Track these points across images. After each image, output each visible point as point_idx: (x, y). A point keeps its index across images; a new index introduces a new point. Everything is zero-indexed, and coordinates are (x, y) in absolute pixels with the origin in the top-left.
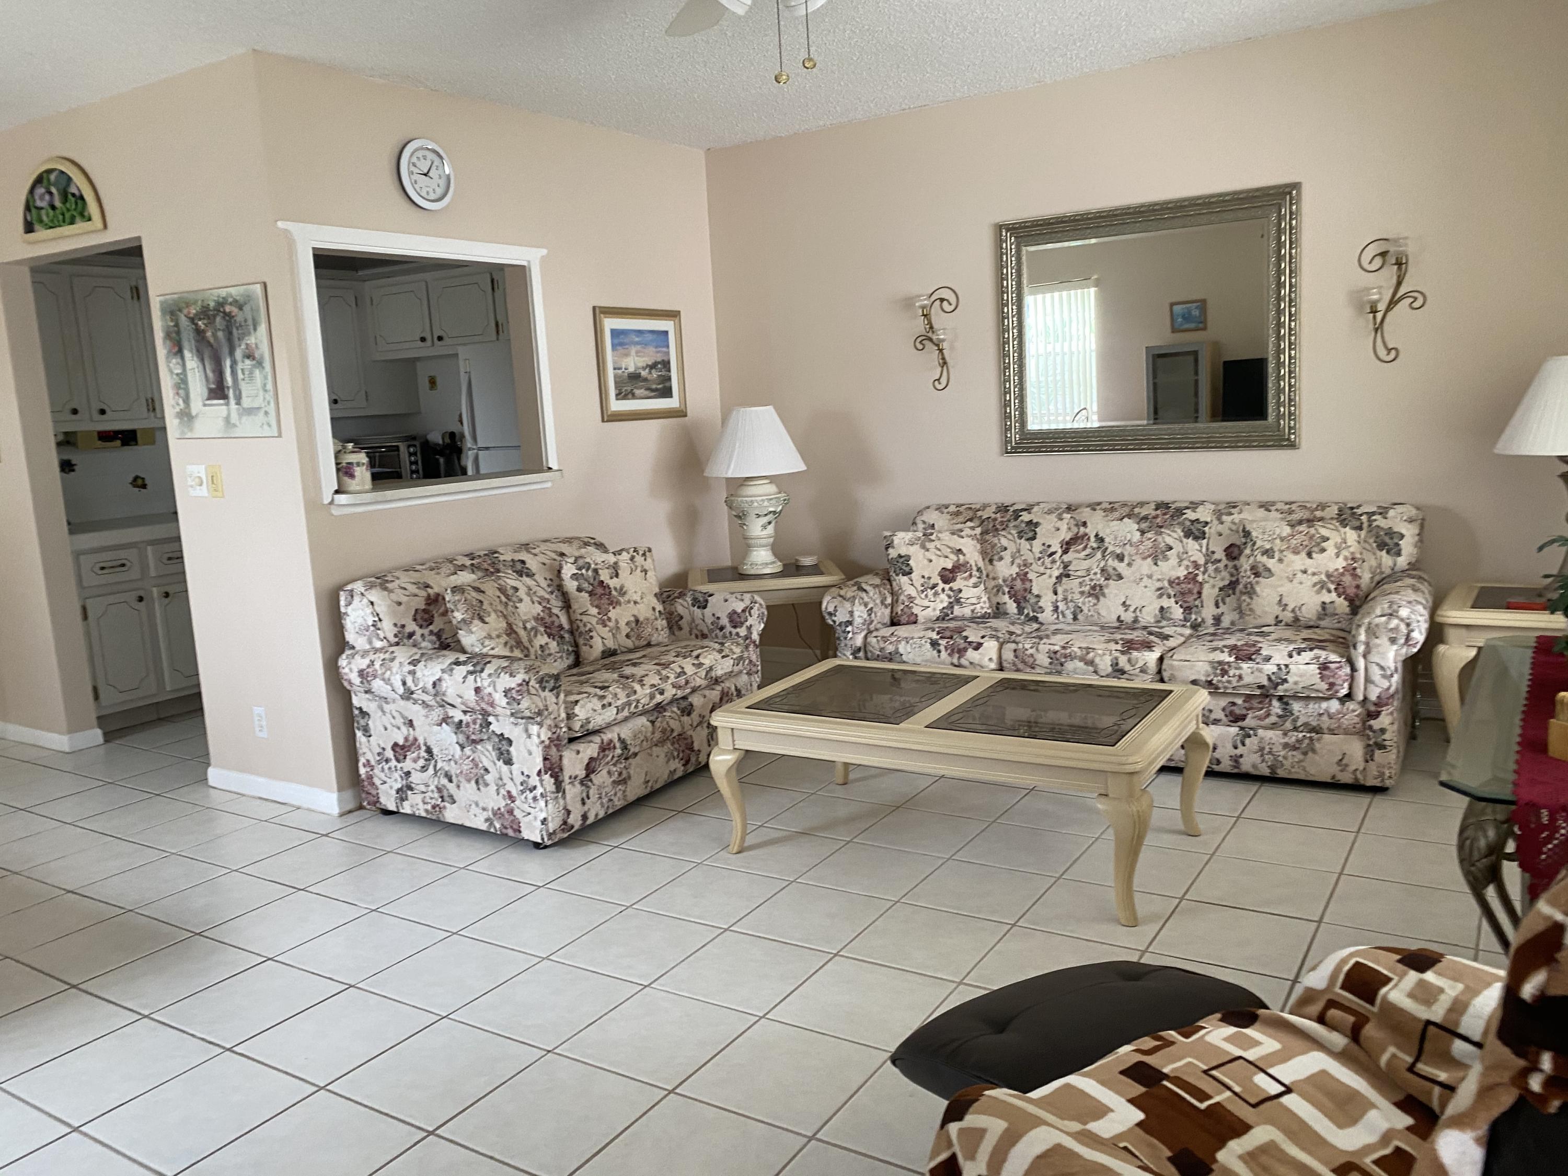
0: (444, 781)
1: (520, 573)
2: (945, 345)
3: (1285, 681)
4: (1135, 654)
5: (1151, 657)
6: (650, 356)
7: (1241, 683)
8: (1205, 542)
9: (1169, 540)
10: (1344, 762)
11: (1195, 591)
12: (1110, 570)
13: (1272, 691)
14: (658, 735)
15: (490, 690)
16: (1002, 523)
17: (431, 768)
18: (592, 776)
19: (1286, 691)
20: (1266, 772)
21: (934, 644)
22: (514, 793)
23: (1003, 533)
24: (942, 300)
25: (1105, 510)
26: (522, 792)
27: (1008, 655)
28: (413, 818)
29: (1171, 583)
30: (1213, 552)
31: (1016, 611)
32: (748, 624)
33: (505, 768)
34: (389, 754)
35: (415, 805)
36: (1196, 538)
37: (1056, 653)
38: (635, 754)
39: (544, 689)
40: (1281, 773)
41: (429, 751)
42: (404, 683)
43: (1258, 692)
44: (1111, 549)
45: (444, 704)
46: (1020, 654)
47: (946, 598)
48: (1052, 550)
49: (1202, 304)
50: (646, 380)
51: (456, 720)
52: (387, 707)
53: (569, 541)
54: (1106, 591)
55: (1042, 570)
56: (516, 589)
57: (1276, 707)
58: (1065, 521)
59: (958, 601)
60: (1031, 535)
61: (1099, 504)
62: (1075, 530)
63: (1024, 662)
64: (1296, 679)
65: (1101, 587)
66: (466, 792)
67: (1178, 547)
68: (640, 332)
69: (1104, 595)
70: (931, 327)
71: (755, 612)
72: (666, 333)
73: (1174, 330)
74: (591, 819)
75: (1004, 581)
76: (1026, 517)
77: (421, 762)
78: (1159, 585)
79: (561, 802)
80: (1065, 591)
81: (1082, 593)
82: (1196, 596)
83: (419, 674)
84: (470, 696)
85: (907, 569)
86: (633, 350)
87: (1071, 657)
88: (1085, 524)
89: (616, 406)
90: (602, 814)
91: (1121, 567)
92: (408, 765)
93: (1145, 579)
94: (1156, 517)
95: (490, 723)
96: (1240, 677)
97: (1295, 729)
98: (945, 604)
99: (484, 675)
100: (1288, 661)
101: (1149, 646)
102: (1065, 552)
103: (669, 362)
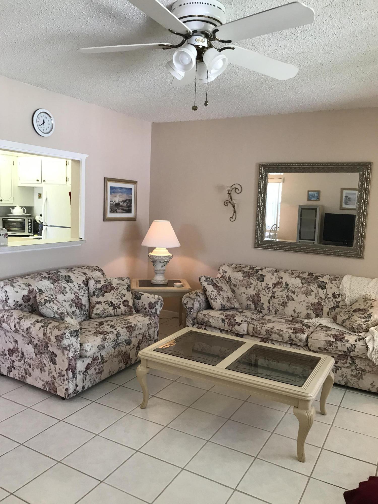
0: (28, 367)
1: (68, 281)
2: (236, 205)
3: (354, 351)
4: (298, 334)
5: (304, 336)
6: (125, 197)
7: (337, 349)
8: (325, 290)
9: (312, 288)
10: (373, 384)
11: (320, 309)
12: (290, 297)
13: (348, 354)
14: (116, 353)
15: (50, 335)
16: (251, 274)
17: (23, 361)
18: (88, 371)
19: (354, 354)
20: (343, 384)
21: (223, 320)
22: (56, 376)
23: (252, 278)
24: (236, 188)
25: (289, 273)
26: (59, 376)
27: (251, 329)
28: (13, 379)
29: (312, 304)
30: (328, 294)
31: (254, 308)
32: (156, 308)
33: (53, 366)
34: (7, 352)
35: (14, 374)
36: (322, 289)
37: (268, 330)
38: (106, 361)
39: (71, 336)
40: (349, 385)
41: (23, 354)
42: (15, 327)
43: (343, 353)
44: (291, 289)
45: (30, 337)
46: (255, 329)
48: (269, 286)
50: (122, 206)
51: (35, 343)
52: (7, 334)
53: (88, 268)
54: (288, 304)
55: (265, 293)
56: (65, 288)
57: (349, 361)
58: (275, 276)
60: (262, 280)
61: (287, 271)
62: (278, 279)
63: (256, 332)
64: (358, 350)
65: (286, 303)
66: (36, 373)
67: (315, 291)
68: (121, 188)
69: (287, 306)
70: (231, 198)
71: (159, 303)
72: (131, 189)
74: (86, 388)
75: (250, 296)
76: (260, 273)
77: (19, 358)
78: (307, 305)
79: (74, 382)
80: (273, 302)
81: (279, 304)
82: (320, 310)
83: (21, 324)
84: (41, 336)
86: (118, 195)
87: (274, 333)
88: (282, 278)
89: (110, 215)
90: (90, 386)
91: (294, 296)
92: (14, 358)
93: (303, 302)
94: (308, 279)
95: (49, 347)
96: (337, 347)
97: (356, 369)
99: (48, 328)
100: (355, 343)
101: (303, 331)
102: (274, 288)
103: (131, 200)
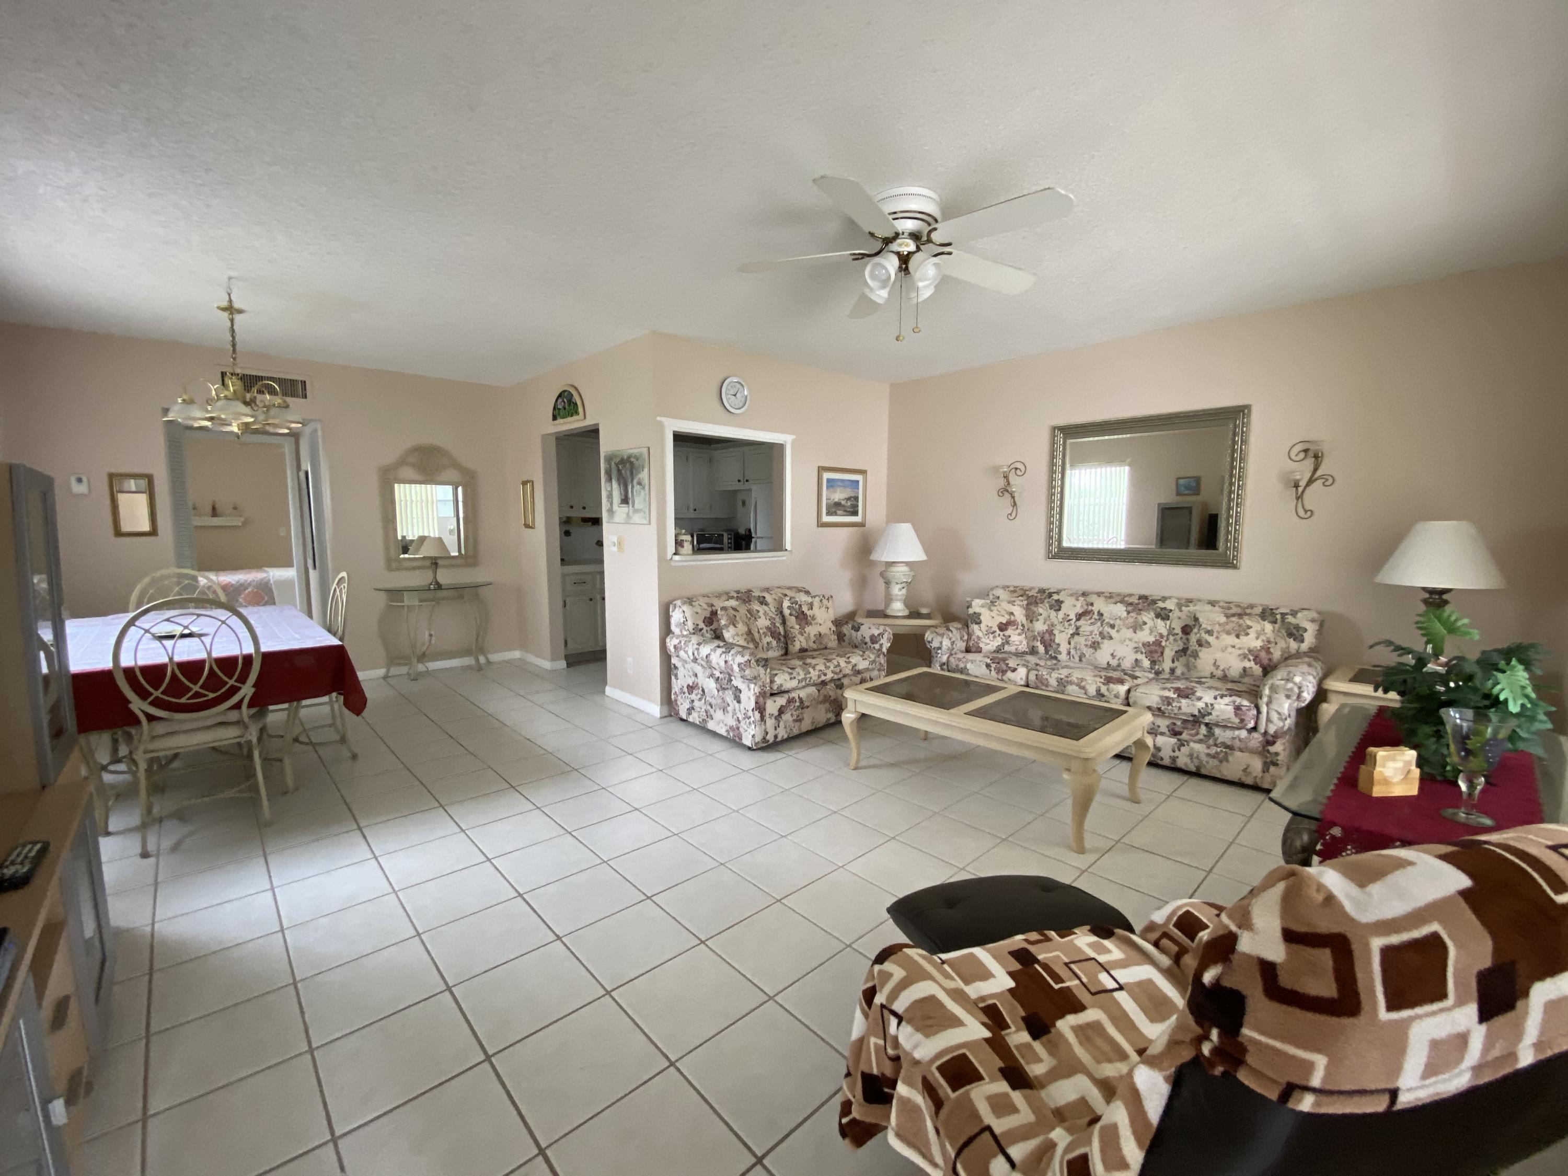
0: (709, 707)
1: (762, 603)
2: (1016, 495)
3: (1211, 714)
4: (1112, 686)
5: (1122, 689)
6: (848, 493)
7: (1180, 711)
8: (1168, 622)
9: (1145, 619)
10: (1248, 770)
11: (1159, 651)
12: (1105, 633)
13: (1201, 719)
14: (821, 698)
15: (731, 662)
16: (1041, 599)
17: (703, 700)
18: (782, 715)
19: (1211, 720)
20: (1193, 769)
21: (988, 666)
22: (740, 719)
23: (1041, 605)
24: (1016, 469)
25: (1106, 597)
26: (744, 719)
27: (1032, 677)
28: (693, 725)
29: (1144, 645)
30: (1174, 629)
31: (1044, 652)
32: (881, 642)
33: (737, 705)
34: (685, 690)
35: (694, 718)
36: (1163, 619)
37: (1061, 679)
38: (808, 707)
39: (758, 665)
40: (1204, 772)
41: (703, 691)
42: (693, 654)
43: (1191, 719)
44: (1107, 620)
45: (711, 667)
46: (1039, 677)
47: (1000, 640)
48: (1069, 618)
49: (1198, 480)
50: (844, 506)
51: (717, 676)
52: (686, 666)
53: (790, 588)
54: (1101, 645)
55: (1063, 629)
56: (758, 611)
57: (1203, 730)
58: (1080, 602)
59: (1008, 643)
60: (1057, 608)
61: (1103, 593)
62: (1086, 607)
63: (1042, 683)
64: (1217, 713)
65: (1098, 643)
66: (719, 715)
67: (1150, 623)
68: (843, 481)
69: (1100, 648)
70: (1009, 484)
71: (885, 636)
72: (858, 481)
73: (1178, 494)
74: (779, 739)
75: (1038, 633)
76: (1055, 597)
77: (699, 696)
78: (1136, 645)
79: (763, 727)
80: (1076, 643)
81: (1086, 645)
82: (1159, 654)
83: (700, 650)
84: (722, 664)
85: (978, 621)
86: (838, 490)
87: (1071, 683)
88: (1092, 604)
89: (826, 519)
90: (786, 736)
91: (1113, 633)
92: (693, 696)
93: (1127, 641)
94: (1138, 604)
95: (732, 680)
96: (1180, 708)
97: (1216, 745)
98: (1000, 644)
99: (730, 654)
100: (1213, 701)
101: (1121, 682)
102: (1078, 620)
103: (858, 497)
